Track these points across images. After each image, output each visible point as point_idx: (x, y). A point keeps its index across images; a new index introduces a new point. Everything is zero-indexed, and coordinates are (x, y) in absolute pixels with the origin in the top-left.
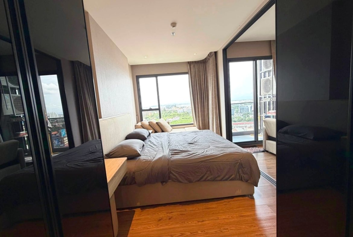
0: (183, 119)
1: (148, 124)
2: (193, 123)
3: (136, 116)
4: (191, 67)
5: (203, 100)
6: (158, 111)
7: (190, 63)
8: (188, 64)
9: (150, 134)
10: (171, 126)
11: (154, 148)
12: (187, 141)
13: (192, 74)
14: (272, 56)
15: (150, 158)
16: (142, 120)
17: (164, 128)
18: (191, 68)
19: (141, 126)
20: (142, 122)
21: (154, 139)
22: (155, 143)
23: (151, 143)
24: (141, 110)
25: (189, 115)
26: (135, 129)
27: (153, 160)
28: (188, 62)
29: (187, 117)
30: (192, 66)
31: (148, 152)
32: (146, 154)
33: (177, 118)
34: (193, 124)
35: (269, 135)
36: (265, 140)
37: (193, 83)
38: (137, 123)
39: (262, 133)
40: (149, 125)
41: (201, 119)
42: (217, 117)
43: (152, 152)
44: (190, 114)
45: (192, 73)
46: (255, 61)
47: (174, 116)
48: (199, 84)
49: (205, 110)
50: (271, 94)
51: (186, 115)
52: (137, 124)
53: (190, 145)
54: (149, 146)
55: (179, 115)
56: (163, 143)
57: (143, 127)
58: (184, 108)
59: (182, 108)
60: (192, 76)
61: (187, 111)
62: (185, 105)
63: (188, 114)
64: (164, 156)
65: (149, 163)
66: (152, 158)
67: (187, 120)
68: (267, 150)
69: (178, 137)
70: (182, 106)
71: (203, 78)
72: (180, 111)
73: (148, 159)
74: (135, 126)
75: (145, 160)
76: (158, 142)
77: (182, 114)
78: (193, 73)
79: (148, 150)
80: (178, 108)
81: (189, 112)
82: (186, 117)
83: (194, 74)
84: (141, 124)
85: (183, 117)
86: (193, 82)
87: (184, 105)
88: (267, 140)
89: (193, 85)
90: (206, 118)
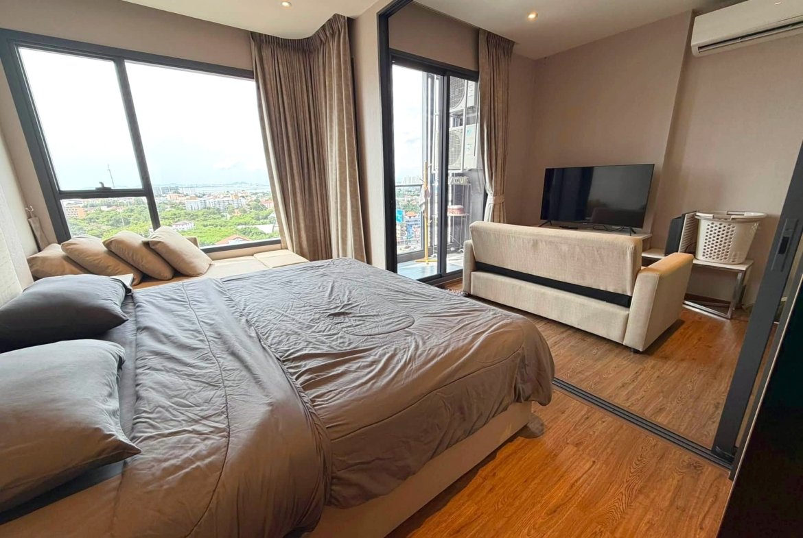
0: (205, 226)
1: (105, 249)
2: (279, 238)
3: (29, 217)
4: (264, 54)
5: (306, 171)
6: (144, 199)
7: (259, 40)
8: (253, 43)
9: (128, 291)
10: (206, 251)
11: (187, 365)
12: (316, 307)
13: (268, 82)
14: (478, 72)
15: (202, 447)
16: (62, 234)
17: (183, 260)
18: (265, 62)
19: (67, 259)
20: (70, 241)
21: (160, 313)
22: (183, 338)
23: (161, 342)
24: (54, 195)
25: (223, 216)
26: (36, 278)
27: (233, 454)
28: (253, 35)
29: (218, 222)
30: (267, 53)
31: (167, 403)
32: (165, 420)
33: (186, 224)
34: (278, 242)
35: (477, 260)
36: (468, 272)
37: (273, 113)
38: (40, 250)
39: (436, 255)
40: (111, 252)
41: (306, 226)
42: (358, 219)
43: (198, 398)
44: (224, 214)
45: (267, 76)
46: (446, 78)
47: (174, 219)
48: (292, 118)
49: (315, 199)
50: (461, 169)
51: (213, 216)
52: (39, 255)
53: (336, 320)
54: (155, 361)
55: (193, 217)
56: (225, 331)
57: (79, 263)
58: (206, 198)
59: (200, 197)
60: (269, 86)
61: (217, 206)
62: (208, 190)
63: (220, 213)
64: (275, 408)
65: (213, 479)
66: (216, 440)
67: (217, 228)
68: (472, 293)
69: (266, 293)
70: (199, 191)
71: (303, 102)
72: (193, 205)
73: (197, 457)
74: (31, 261)
75: (178, 468)
76: (193, 327)
77: (200, 213)
78: (273, 77)
79: (165, 386)
80: (185, 196)
81: (222, 208)
82: (212, 220)
83: (273, 83)
84: (64, 249)
85: (205, 223)
86: (272, 108)
87: (204, 189)
88: (474, 271)
89: (273, 118)
90: (317, 224)
